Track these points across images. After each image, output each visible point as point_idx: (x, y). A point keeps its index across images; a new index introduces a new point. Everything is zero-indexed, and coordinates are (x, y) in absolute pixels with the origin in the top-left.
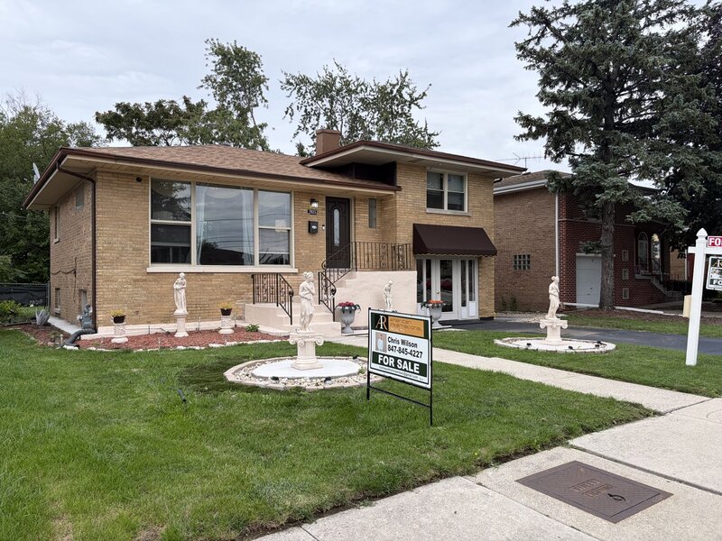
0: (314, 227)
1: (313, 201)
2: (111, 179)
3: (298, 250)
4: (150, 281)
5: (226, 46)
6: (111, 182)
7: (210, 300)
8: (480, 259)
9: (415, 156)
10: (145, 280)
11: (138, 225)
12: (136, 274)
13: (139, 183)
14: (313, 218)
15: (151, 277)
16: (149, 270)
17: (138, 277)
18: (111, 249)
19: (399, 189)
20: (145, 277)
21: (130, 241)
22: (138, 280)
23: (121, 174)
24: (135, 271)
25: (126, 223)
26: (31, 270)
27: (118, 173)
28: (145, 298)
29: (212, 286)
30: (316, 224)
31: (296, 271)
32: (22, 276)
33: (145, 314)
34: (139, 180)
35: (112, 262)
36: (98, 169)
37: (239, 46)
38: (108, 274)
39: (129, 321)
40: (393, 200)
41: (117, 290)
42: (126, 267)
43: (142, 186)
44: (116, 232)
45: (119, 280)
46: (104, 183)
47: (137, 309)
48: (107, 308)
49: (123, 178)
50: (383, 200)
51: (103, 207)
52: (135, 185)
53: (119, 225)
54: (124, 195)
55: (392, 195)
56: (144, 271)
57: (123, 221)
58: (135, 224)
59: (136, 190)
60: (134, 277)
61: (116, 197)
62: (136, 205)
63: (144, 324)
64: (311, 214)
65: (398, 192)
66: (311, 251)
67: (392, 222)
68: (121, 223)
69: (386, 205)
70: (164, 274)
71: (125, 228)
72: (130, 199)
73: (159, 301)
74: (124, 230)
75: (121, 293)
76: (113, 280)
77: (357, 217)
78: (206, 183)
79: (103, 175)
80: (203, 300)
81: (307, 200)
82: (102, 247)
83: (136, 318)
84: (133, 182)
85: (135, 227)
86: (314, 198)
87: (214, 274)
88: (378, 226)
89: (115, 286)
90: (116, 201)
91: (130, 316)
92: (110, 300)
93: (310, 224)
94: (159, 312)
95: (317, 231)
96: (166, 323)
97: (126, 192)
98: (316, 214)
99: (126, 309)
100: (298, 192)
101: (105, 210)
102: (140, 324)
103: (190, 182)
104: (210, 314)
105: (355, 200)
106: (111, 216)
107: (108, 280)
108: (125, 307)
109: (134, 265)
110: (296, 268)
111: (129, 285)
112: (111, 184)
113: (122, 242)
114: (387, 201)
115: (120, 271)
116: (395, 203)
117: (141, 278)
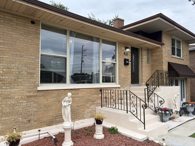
0: (127, 62)
1: (126, 48)
2: (12, 18)
3: (120, 74)
4: (39, 96)
5: (57, 4)
6: (11, 21)
8: (186, 79)
9: (175, 27)
10: (36, 96)
11: (31, 55)
12: (29, 92)
13: (33, 25)
14: (127, 57)
15: (40, 94)
16: (39, 89)
17: (31, 94)
18: (10, 73)
19: (164, 44)
20: (35, 94)
21: (25, 67)
22: (31, 96)
24: (28, 90)
25: (22, 54)
27: (17, 15)
28: (36, 109)
29: (79, 97)
30: (128, 60)
31: (119, 86)
33: (35, 121)
34: (33, 22)
35: (10, 83)
37: (61, 4)
38: (6, 93)
39: (23, 128)
40: (160, 50)
41: (14, 105)
42: (22, 87)
43: (35, 27)
44: (15, 60)
45: (16, 97)
46: (6, 22)
47: (29, 118)
48: (5, 120)
49: (21, 19)
50: (152, 50)
51: (4, 39)
52: (29, 26)
53: (17, 55)
54: (22, 32)
55: (160, 47)
56: (35, 89)
57: (19, 52)
58: (29, 55)
59: (30, 30)
60: (28, 94)
61: (15, 33)
62: (30, 41)
63: (34, 129)
64: (125, 55)
65: (163, 46)
66: (125, 75)
67: (159, 61)
68: (18, 53)
69: (155, 53)
70: (50, 91)
71: (21, 57)
72: (26, 35)
73: (46, 111)
74: (20, 58)
75: (17, 107)
76: (11, 97)
77: (143, 58)
78: (75, 32)
79: (6, 14)
80: (73, 107)
81: (124, 47)
82: (2, 71)
83: (28, 125)
84: (28, 23)
85: (29, 57)
86: (126, 46)
87: (80, 90)
88: (150, 63)
89: (12, 102)
90: (15, 36)
91: (24, 124)
92: (8, 114)
93: (125, 60)
94: (46, 119)
95: (128, 64)
96: (50, 125)
97: (23, 30)
98: (127, 55)
99: (21, 119)
100: (120, 42)
101: (6, 42)
102: (32, 129)
103: (66, 30)
104: (78, 116)
105: (142, 49)
106: (10, 47)
107: (6, 98)
108: (20, 117)
109: (28, 85)
110: (119, 84)
111: (24, 101)
112: (11, 23)
113: (19, 68)
114: (155, 50)
115: (16, 90)
116: (162, 51)
117: (33, 94)
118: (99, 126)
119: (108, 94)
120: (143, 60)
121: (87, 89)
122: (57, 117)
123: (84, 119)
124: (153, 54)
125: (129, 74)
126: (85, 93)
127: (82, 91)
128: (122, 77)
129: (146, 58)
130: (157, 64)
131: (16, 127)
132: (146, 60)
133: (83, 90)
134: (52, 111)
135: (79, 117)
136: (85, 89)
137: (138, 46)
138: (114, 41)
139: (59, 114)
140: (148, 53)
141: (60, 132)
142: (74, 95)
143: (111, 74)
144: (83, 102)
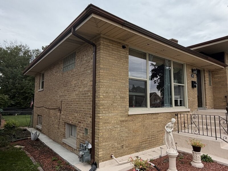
0: (195, 84)
1: (193, 70)
2: (109, 44)
4: (129, 121)
6: (108, 46)
7: (158, 132)
10: (127, 121)
11: (123, 79)
12: (122, 116)
13: (123, 50)
14: (193, 80)
15: (130, 118)
16: (130, 113)
17: (123, 119)
18: (108, 97)
21: (119, 91)
22: (123, 121)
23: (114, 41)
24: (121, 114)
25: (116, 78)
26: (17, 101)
28: (127, 135)
29: (158, 122)
31: (189, 110)
32: (13, 103)
33: (127, 147)
34: (124, 47)
35: (108, 108)
36: (102, 35)
38: (106, 118)
39: (118, 154)
40: (222, 71)
41: (111, 130)
42: (117, 111)
43: (125, 52)
44: (111, 84)
45: (113, 122)
46: (104, 47)
47: (122, 144)
48: (105, 145)
49: (115, 44)
50: (213, 72)
51: (104, 64)
52: (121, 51)
53: (113, 79)
54: (116, 57)
55: (224, 68)
56: (126, 114)
57: (114, 76)
58: (121, 79)
59: (122, 54)
60: (121, 119)
61: (111, 58)
62: (122, 65)
63: (126, 155)
64: (192, 77)
65: (226, 67)
66: (193, 98)
67: (222, 83)
68: (113, 78)
69: (217, 74)
70: (137, 115)
71: (116, 81)
72: (118, 60)
73: (134, 136)
74: (115, 83)
75: (113, 132)
76: (109, 122)
77: (206, 80)
78: (152, 55)
79: (104, 40)
80: (154, 132)
81: (191, 69)
82: (102, 96)
83: (122, 151)
84: (120, 48)
85: (121, 81)
86: (193, 68)
87: (159, 114)
88: (212, 85)
89: (110, 127)
90: (111, 61)
91: (118, 150)
92: (107, 139)
93: (193, 83)
94: (134, 144)
95: (195, 87)
96: (138, 152)
97: (117, 55)
98: (193, 77)
99: (116, 145)
100: (188, 64)
101: (105, 67)
102: (124, 155)
103: (146, 53)
104: (158, 142)
105: (204, 71)
106: (108, 72)
107: (106, 122)
108: (116, 143)
109: (121, 109)
110: (189, 108)
111: (118, 126)
112: (108, 48)
113: (114, 92)
114: (217, 72)
115: (113, 114)
116: (225, 73)
117: (125, 119)
118: (198, 153)
119: (180, 119)
120: (206, 82)
121: (165, 114)
122: (143, 143)
123: (163, 145)
124: (215, 76)
125: (196, 97)
126: (163, 118)
127: (160, 116)
128: (191, 100)
129: (208, 80)
130: (220, 87)
131: (113, 153)
132: (209, 82)
133: (162, 114)
134: (139, 137)
135: (160, 143)
136: (163, 114)
137: (202, 67)
138: (182, 63)
139: (144, 139)
140: (209, 75)
141: (152, 159)
142: (155, 120)
143: (179, 97)
144: (161, 127)
